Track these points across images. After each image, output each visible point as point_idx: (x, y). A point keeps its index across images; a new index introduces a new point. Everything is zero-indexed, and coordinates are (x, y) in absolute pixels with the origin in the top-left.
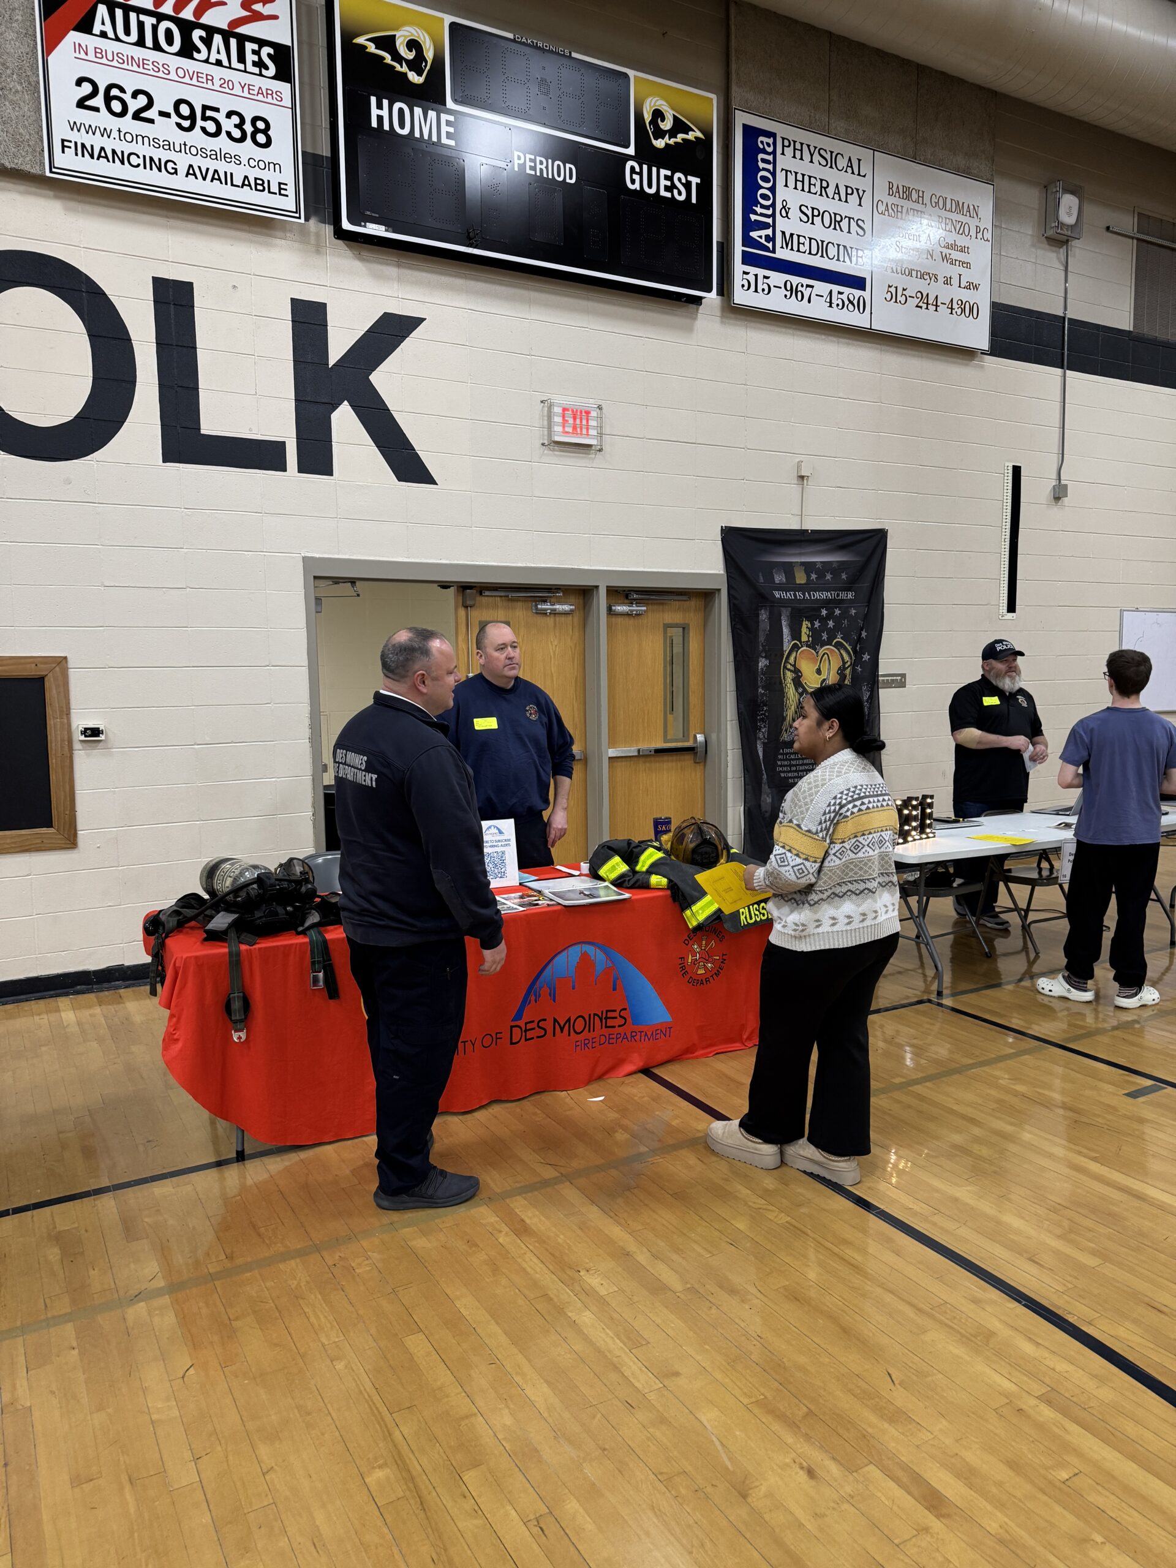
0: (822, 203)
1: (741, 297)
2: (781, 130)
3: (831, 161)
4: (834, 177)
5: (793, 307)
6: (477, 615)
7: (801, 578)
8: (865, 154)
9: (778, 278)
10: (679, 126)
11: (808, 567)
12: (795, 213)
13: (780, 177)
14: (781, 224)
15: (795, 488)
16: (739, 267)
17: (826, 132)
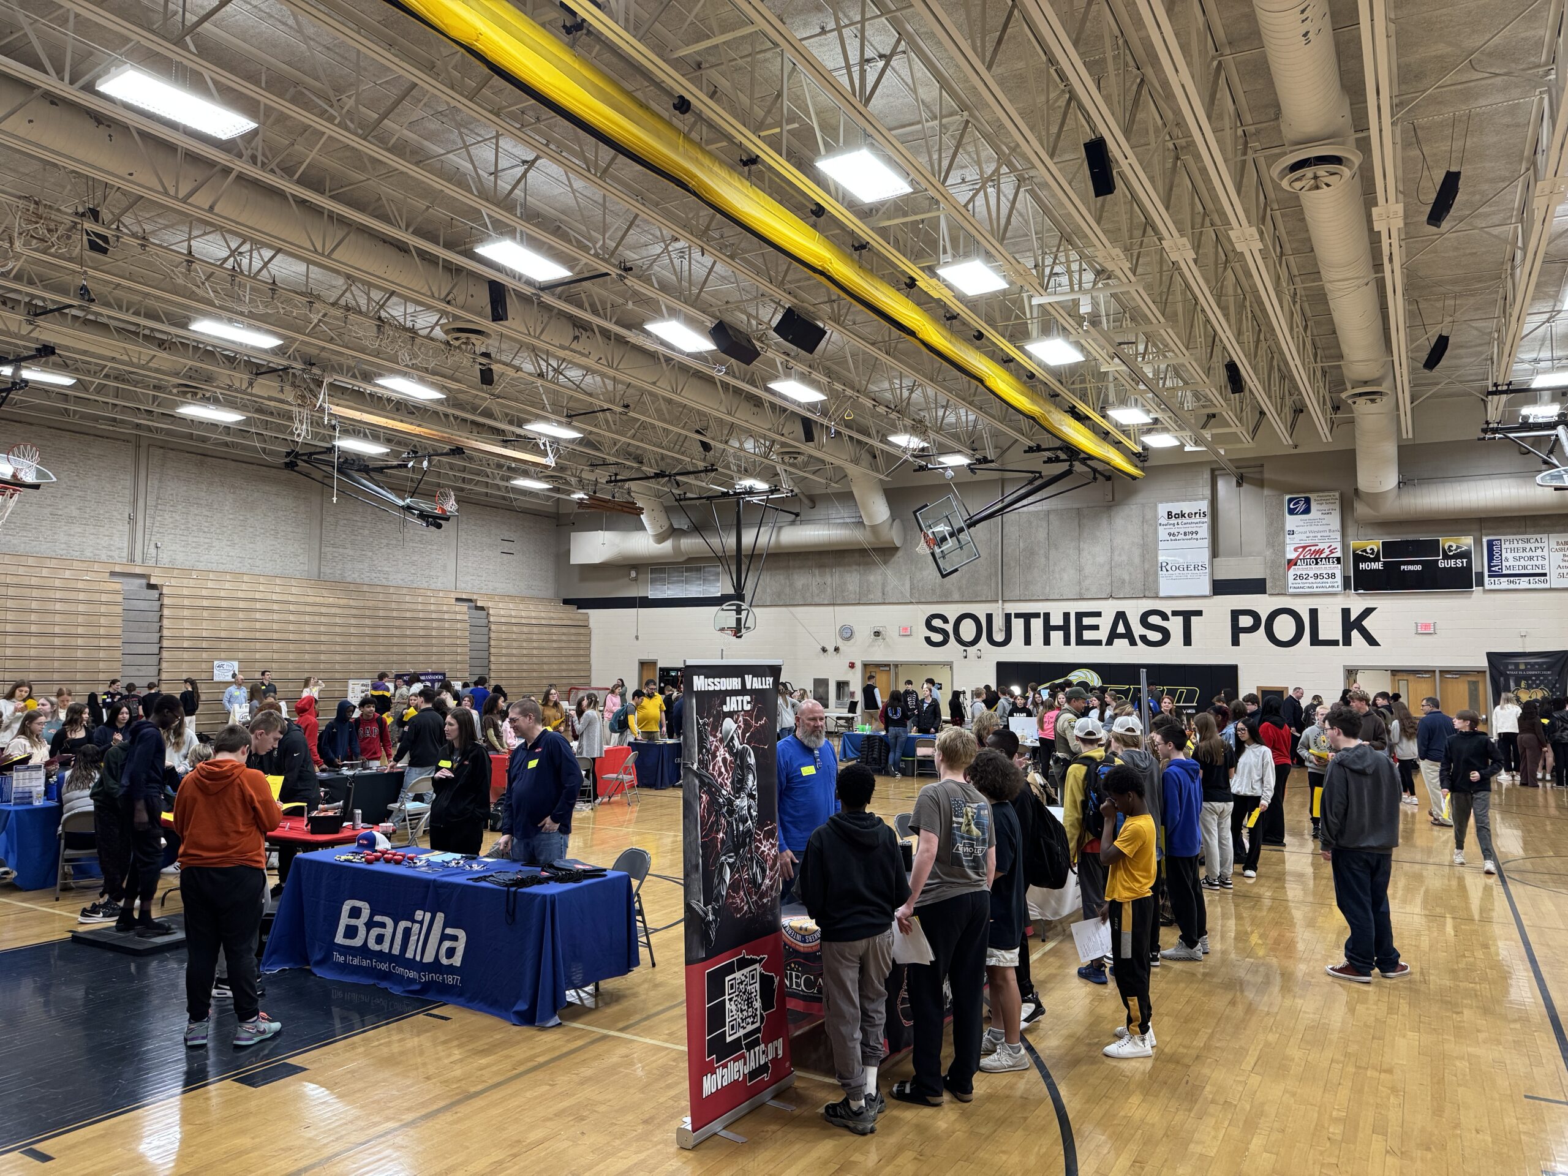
0: (1523, 555)
1: (1487, 587)
2: (1502, 538)
3: (1528, 541)
4: (1528, 546)
5: (1512, 586)
6: (1397, 678)
7: (1522, 667)
8: (1544, 536)
9: (1502, 579)
10: (1458, 547)
11: (1526, 664)
12: (1511, 559)
13: (1504, 551)
14: (1504, 563)
15: (1520, 639)
16: (1486, 579)
17: (1525, 533)
